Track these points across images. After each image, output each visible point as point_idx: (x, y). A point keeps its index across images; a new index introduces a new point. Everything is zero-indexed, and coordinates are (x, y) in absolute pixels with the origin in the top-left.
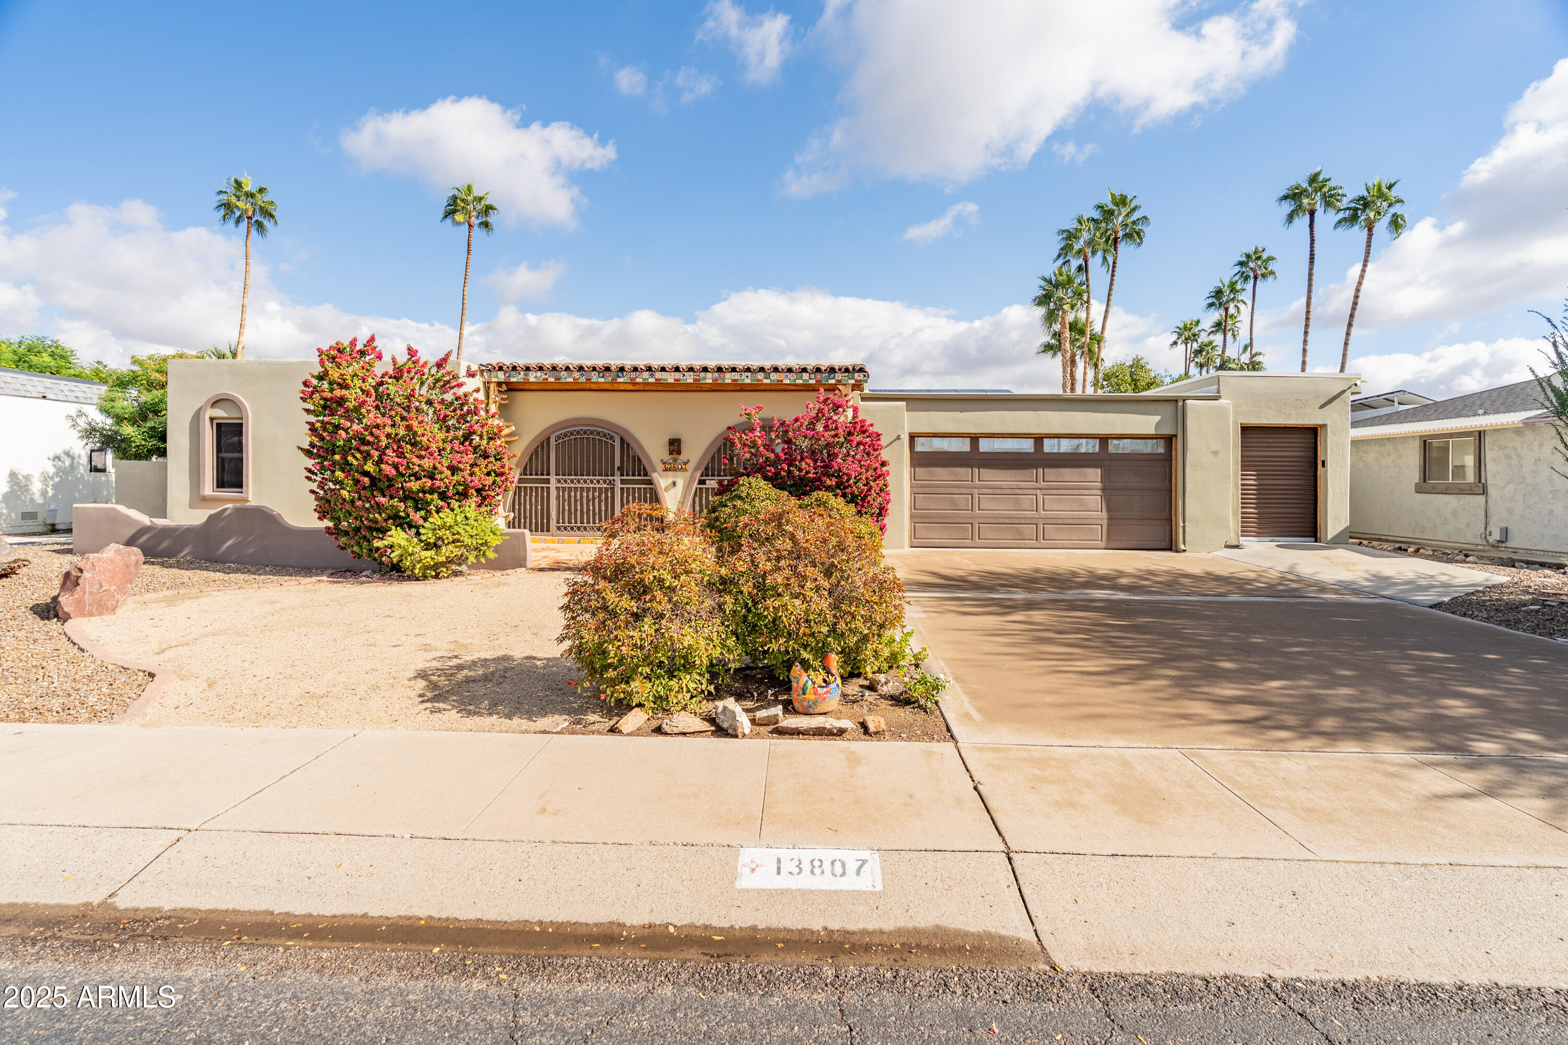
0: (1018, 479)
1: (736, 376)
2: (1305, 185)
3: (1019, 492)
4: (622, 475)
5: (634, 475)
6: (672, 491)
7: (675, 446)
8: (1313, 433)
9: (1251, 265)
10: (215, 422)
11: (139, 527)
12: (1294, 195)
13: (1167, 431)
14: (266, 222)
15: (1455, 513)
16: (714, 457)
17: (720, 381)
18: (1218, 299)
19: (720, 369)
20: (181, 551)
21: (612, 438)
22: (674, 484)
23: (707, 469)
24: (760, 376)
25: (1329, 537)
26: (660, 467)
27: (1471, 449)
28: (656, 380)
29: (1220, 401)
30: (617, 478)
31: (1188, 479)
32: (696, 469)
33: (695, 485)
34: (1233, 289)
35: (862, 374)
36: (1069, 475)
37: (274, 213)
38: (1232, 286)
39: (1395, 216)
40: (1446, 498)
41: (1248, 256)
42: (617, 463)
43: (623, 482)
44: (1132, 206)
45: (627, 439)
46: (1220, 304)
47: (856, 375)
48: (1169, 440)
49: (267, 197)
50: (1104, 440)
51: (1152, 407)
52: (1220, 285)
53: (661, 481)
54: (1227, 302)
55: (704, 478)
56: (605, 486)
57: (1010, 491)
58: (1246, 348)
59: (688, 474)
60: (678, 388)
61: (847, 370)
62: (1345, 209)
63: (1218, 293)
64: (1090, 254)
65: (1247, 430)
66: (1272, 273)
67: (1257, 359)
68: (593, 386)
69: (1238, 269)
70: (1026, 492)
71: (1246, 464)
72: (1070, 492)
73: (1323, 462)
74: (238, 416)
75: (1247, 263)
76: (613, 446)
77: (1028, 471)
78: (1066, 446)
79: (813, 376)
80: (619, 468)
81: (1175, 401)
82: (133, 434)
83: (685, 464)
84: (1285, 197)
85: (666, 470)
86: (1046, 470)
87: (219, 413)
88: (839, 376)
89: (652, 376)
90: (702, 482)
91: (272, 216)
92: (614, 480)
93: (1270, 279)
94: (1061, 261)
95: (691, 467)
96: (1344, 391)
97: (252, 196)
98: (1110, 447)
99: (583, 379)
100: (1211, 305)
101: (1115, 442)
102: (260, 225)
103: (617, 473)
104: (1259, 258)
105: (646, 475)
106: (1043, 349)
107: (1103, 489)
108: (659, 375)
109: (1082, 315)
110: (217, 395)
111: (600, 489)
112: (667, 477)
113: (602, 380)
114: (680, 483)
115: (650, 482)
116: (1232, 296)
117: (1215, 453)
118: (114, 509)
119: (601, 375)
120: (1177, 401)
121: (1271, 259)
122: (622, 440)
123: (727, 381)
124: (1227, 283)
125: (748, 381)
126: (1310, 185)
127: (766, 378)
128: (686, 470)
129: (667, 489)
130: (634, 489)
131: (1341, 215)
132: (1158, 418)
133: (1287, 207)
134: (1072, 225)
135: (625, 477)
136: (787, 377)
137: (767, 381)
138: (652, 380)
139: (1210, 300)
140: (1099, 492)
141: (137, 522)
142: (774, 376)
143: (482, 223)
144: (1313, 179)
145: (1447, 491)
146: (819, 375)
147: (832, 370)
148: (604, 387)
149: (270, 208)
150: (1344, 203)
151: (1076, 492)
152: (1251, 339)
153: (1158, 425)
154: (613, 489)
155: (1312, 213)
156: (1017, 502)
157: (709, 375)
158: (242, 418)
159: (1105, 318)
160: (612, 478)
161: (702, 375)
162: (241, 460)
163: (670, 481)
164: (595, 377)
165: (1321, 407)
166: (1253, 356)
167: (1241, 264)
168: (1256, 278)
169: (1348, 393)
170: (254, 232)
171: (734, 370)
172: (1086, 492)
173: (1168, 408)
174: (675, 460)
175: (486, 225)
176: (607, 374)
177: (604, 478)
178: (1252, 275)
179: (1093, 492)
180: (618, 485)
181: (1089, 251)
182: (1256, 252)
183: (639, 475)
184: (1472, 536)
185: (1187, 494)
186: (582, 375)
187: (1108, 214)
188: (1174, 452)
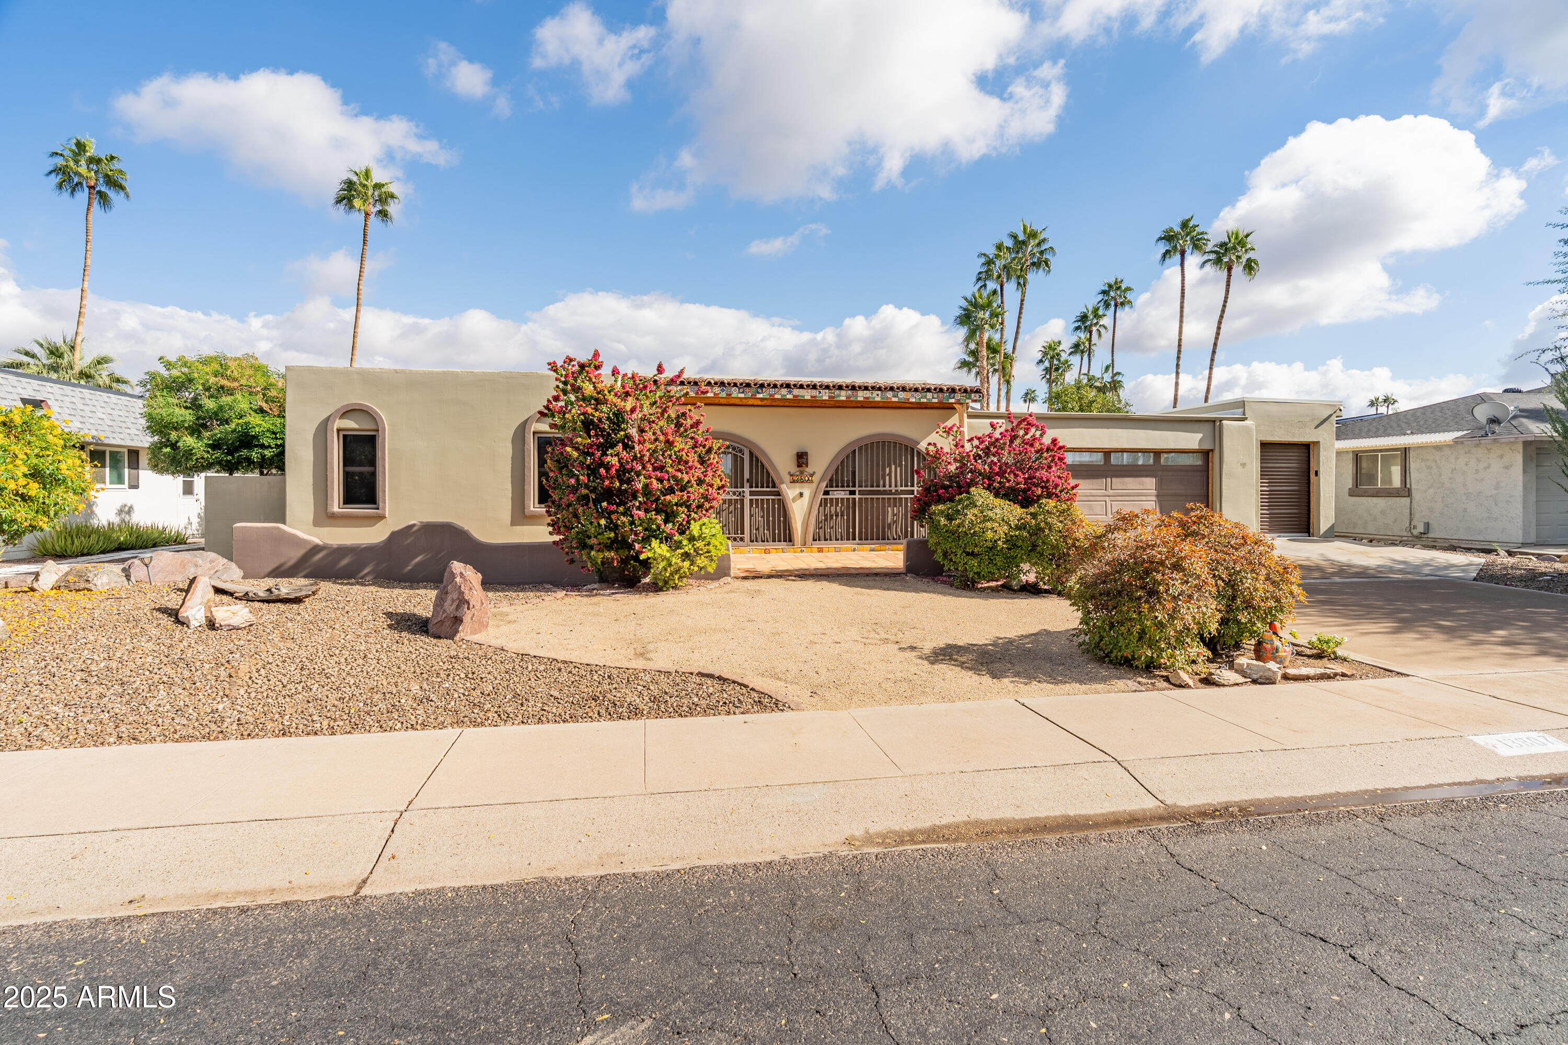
0: (1091, 487)
1: (867, 394)
2: (1177, 229)
3: (1092, 499)
4: (751, 487)
5: (762, 487)
6: (799, 502)
7: (802, 458)
8: (1306, 450)
9: (1112, 294)
10: (341, 434)
11: (308, 547)
12: (1169, 237)
13: (1207, 446)
14: (111, 194)
15: (1383, 512)
16: (838, 468)
17: (852, 399)
18: (1084, 323)
19: (853, 388)
20: (360, 571)
21: (741, 451)
22: (801, 495)
23: (831, 480)
24: (890, 394)
25: (1322, 532)
26: (787, 478)
27: (1399, 461)
28: (794, 396)
29: (1246, 422)
30: (747, 490)
31: (1224, 487)
32: (821, 480)
33: (821, 496)
34: (1097, 316)
35: (977, 395)
36: (1131, 483)
37: (124, 183)
38: (1096, 310)
39: (1250, 261)
40: (1375, 500)
41: (1110, 286)
42: (747, 475)
43: (752, 493)
44: (1041, 238)
45: (756, 452)
46: (1086, 327)
47: (973, 395)
48: (1206, 454)
49: (116, 165)
50: (1157, 453)
51: (1197, 426)
52: (1085, 310)
53: (788, 491)
54: (1091, 325)
55: (829, 489)
56: (735, 497)
57: (1085, 498)
58: (1107, 368)
59: (814, 485)
60: (814, 404)
61: (965, 391)
62: (1211, 252)
63: (1084, 318)
64: (1005, 280)
65: (1265, 446)
66: (1130, 302)
67: (1119, 378)
68: (732, 401)
69: (1100, 297)
70: (1098, 498)
71: (1265, 473)
72: (1132, 498)
73: (1317, 473)
74: (374, 427)
75: (1109, 292)
76: (742, 459)
77: (1099, 481)
78: (1126, 459)
79: (935, 395)
80: (748, 481)
81: (1213, 421)
82: (195, 446)
83: (812, 475)
84: (1161, 239)
85: (793, 482)
86: (1114, 479)
87: (349, 424)
88: (958, 396)
89: (790, 392)
90: (826, 493)
91: (122, 188)
92: (743, 492)
93: (1127, 308)
94: (980, 284)
95: (816, 479)
96: (1331, 415)
97: (98, 161)
98: (1162, 460)
99: (723, 395)
100: (1077, 328)
101: (1166, 455)
102: (102, 196)
103: (747, 485)
104: (1119, 288)
105: (774, 486)
106: (959, 365)
107: (1157, 496)
108: (796, 392)
109: (997, 337)
110: (347, 405)
111: (730, 500)
112: (794, 488)
113: (742, 395)
114: (807, 493)
115: (778, 494)
116: (1095, 321)
117: (1243, 465)
118: (278, 528)
119: (741, 390)
120: (1214, 421)
121: (1128, 289)
122: (751, 454)
123: (859, 399)
124: (1091, 309)
125: (878, 399)
126: (1182, 229)
127: (894, 396)
128: (812, 482)
129: (794, 500)
130: (762, 500)
131: (1206, 257)
132: (1201, 435)
133: (1163, 247)
134: (991, 251)
135: (754, 489)
136: (913, 396)
137: (894, 399)
138: (789, 396)
139: (1077, 324)
140: (1154, 498)
141: (305, 542)
142: (902, 395)
143: (380, 212)
144: (1184, 225)
145: (1378, 494)
146: (941, 395)
147: (953, 390)
148: (744, 402)
149: (116, 176)
150: (1209, 247)
151: (1136, 498)
152: (1113, 360)
153: (1201, 441)
154: (742, 501)
155: (1183, 253)
156: (1090, 507)
157: (843, 393)
158: (378, 430)
159: (1016, 339)
160: (741, 490)
161: (837, 392)
162: (373, 474)
163: (797, 491)
164: (735, 393)
165: (1316, 428)
166: (1114, 375)
167: (1104, 292)
168: (1116, 306)
169: (1334, 416)
170: (95, 203)
171: (866, 388)
172: (1144, 498)
173: (1208, 427)
174: (802, 473)
175: (383, 214)
176: (747, 390)
177: (733, 490)
178: (1113, 303)
179: (1149, 498)
180: (748, 497)
181: (1004, 276)
182: (1116, 283)
183: (768, 487)
184: (1400, 528)
185: (1223, 499)
186: (723, 390)
187: (1020, 245)
188: (1210, 464)
